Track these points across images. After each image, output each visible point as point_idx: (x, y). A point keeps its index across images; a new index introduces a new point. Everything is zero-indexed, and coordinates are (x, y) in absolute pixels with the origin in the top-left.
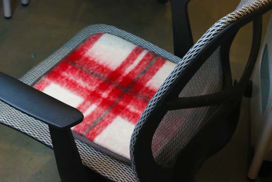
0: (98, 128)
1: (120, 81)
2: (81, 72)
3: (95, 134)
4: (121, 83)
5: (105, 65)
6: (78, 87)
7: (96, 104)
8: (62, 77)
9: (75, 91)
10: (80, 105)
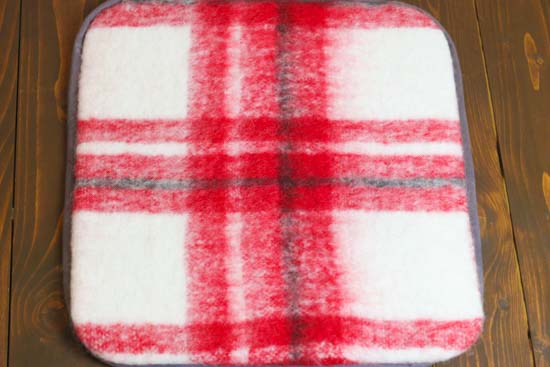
0: (116, 199)
1: (309, 151)
2: (270, 57)
3: (93, 203)
4: (304, 155)
5: (331, 90)
6: (216, 80)
7: (192, 147)
8: (223, 34)
9: (198, 86)
10: (161, 122)
